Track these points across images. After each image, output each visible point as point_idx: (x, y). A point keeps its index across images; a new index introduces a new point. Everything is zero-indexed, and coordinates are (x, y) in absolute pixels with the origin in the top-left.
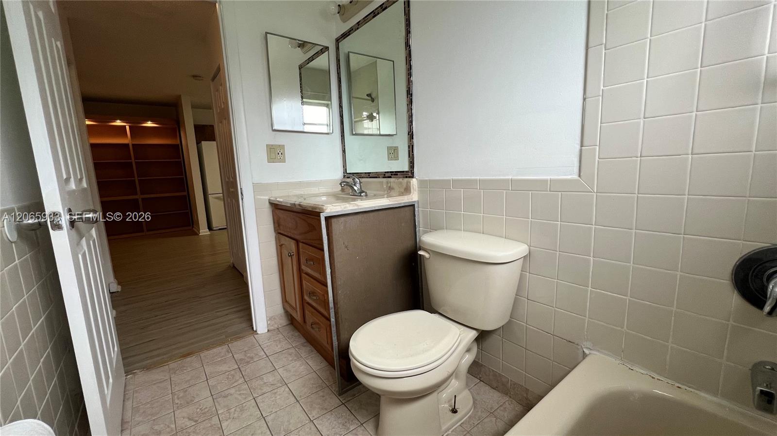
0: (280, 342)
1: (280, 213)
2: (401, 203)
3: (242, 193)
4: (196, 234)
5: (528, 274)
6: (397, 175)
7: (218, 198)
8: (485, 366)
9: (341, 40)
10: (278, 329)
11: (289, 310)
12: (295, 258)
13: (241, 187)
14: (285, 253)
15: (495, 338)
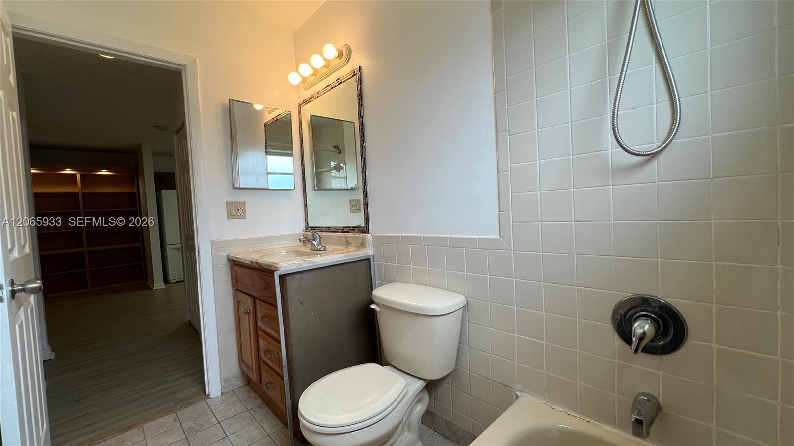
0: (234, 406)
1: (238, 270)
2: (356, 258)
3: (199, 251)
4: (149, 288)
5: (468, 323)
6: (354, 230)
7: (176, 249)
8: (438, 415)
9: (303, 105)
10: (233, 391)
11: (245, 369)
12: (251, 314)
13: (198, 244)
14: (242, 310)
15: (445, 386)
